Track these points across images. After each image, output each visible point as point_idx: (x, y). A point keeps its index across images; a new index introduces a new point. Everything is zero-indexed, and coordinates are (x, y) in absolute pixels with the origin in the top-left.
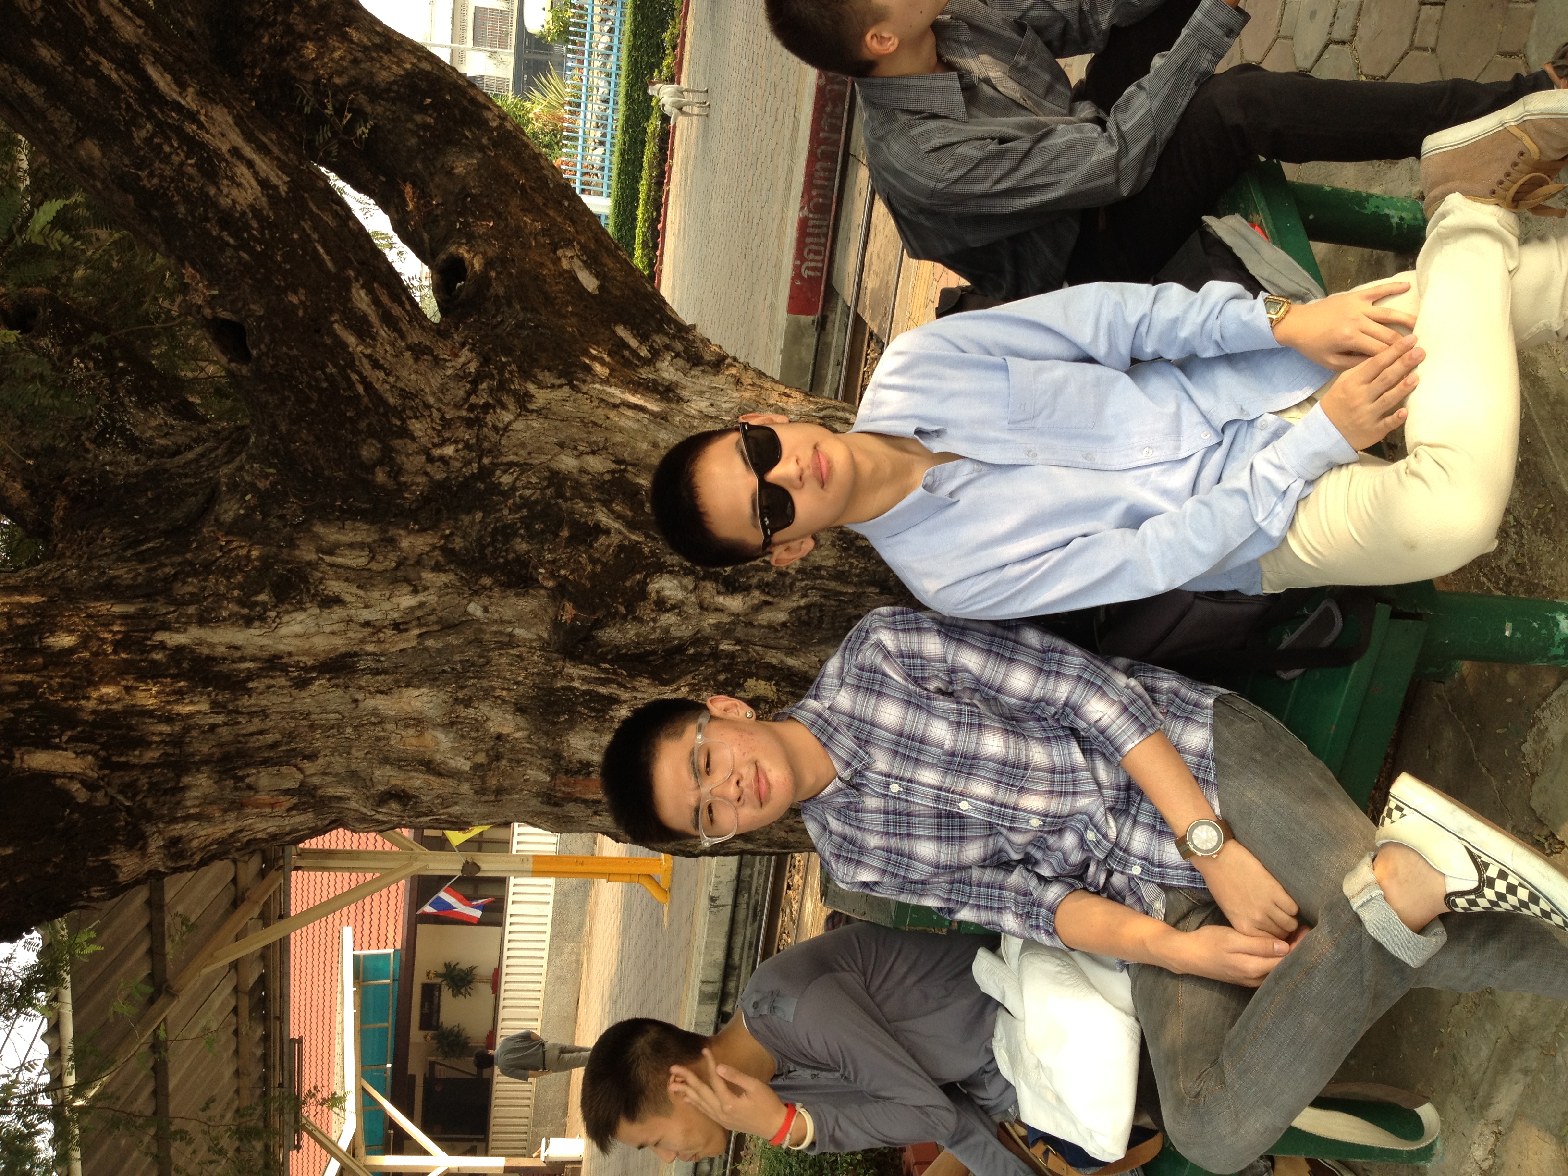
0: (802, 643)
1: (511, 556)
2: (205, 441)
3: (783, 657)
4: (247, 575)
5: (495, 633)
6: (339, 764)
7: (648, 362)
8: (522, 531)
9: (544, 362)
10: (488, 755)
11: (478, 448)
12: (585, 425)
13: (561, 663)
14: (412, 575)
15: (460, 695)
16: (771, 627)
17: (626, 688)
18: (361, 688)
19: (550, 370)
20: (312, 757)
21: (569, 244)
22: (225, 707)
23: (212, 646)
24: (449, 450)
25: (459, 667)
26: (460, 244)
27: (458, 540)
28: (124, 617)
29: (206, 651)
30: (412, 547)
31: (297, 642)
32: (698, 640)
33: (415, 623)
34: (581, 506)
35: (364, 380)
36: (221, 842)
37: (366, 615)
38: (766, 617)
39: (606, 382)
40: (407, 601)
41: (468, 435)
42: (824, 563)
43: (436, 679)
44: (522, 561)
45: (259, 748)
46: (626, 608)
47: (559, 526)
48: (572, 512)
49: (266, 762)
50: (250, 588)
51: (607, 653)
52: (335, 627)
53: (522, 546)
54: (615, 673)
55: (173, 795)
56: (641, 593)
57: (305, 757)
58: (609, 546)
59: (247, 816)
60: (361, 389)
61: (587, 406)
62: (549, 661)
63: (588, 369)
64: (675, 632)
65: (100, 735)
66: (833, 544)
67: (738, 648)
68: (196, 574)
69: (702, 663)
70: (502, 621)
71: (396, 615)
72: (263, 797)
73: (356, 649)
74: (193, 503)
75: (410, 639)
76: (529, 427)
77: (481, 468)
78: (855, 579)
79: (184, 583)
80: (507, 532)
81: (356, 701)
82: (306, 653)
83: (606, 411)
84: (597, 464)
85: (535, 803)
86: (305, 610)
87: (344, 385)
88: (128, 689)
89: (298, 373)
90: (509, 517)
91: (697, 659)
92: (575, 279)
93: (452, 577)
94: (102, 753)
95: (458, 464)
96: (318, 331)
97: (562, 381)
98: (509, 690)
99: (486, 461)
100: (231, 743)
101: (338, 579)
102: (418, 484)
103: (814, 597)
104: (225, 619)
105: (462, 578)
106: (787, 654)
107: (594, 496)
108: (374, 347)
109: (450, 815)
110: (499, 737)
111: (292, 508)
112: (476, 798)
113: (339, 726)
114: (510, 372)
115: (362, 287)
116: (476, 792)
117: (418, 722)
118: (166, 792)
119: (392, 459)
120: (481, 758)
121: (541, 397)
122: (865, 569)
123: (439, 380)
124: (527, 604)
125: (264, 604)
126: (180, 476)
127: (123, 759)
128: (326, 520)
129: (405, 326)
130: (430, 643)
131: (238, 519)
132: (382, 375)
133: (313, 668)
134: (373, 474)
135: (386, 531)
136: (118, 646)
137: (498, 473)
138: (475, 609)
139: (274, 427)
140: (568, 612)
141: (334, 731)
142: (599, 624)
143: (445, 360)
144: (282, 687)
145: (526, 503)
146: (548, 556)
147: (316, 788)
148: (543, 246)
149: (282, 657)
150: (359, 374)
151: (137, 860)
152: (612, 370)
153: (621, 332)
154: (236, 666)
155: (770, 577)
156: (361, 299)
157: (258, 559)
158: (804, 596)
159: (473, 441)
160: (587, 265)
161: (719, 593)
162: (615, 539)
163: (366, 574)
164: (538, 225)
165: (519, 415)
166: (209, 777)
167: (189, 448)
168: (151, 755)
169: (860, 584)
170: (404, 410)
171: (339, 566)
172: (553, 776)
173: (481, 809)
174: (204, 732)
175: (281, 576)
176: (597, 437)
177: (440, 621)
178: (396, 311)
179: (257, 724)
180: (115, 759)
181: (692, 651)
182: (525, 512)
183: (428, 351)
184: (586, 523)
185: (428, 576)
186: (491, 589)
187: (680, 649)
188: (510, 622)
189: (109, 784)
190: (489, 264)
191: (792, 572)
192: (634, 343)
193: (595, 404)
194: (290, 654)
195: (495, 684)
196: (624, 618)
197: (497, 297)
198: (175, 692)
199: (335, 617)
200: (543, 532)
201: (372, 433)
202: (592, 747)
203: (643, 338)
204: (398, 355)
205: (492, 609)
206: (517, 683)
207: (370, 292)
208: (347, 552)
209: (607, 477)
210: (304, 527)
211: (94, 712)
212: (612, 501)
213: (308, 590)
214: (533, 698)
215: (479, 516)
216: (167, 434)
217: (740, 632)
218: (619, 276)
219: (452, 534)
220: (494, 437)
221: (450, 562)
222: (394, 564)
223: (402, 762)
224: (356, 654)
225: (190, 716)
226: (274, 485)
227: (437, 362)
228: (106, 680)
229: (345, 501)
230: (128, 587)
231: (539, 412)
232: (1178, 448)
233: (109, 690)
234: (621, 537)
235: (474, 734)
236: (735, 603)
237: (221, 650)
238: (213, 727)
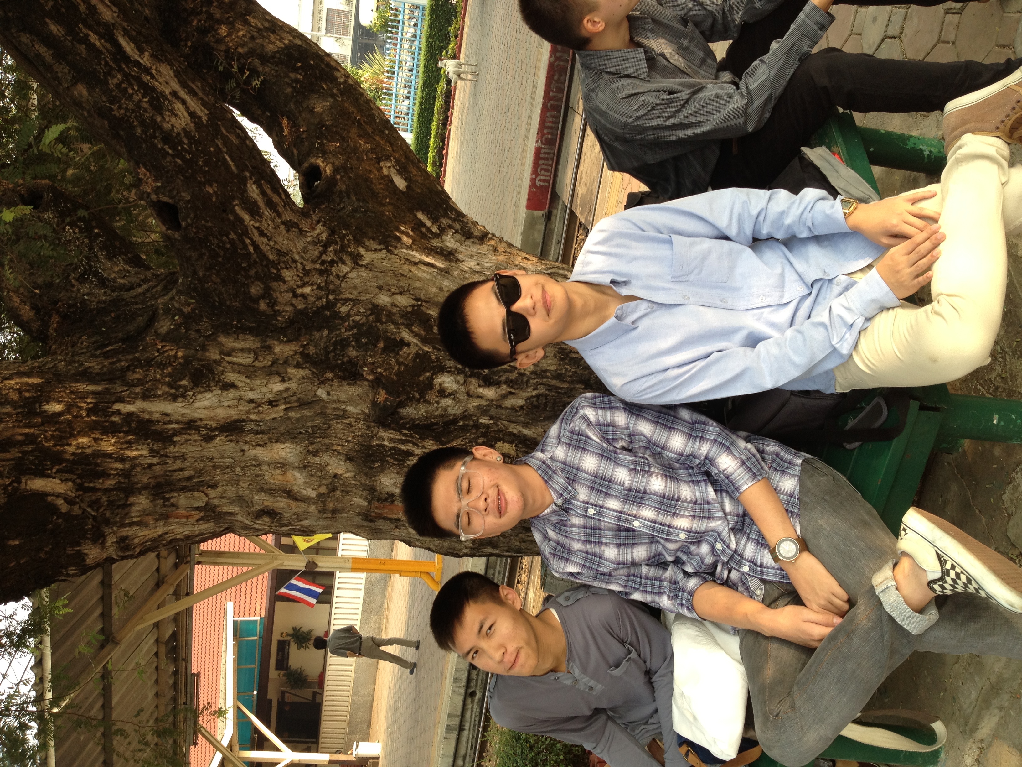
0: (533, 419)
1: (346, 359)
2: (149, 281)
3: (521, 429)
4: (175, 369)
5: (334, 408)
6: (231, 491)
7: (437, 236)
8: (353, 343)
9: (370, 234)
10: (327, 488)
11: (326, 289)
12: (396, 275)
13: (376, 429)
14: (281, 370)
15: (311, 448)
16: (513, 409)
17: (418, 446)
18: (246, 442)
19: (373, 239)
20: (214, 486)
21: (388, 158)
22: (158, 453)
23: (151, 413)
24: (307, 290)
25: (310, 430)
26: (318, 157)
27: (312, 348)
28: (95, 393)
29: (147, 416)
30: (282, 351)
31: (206, 412)
32: (466, 416)
33: (282, 401)
34: (392, 327)
35: (254, 244)
36: (153, 540)
37: (251, 395)
38: (510, 402)
39: (410, 248)
40: (278, 387)
41: (319, 280)
42: (549, 368)
43: (295, 438)
44: (352, 363)
45: (180, 480)
46: (420, 394)
47: (378, 341)
48: (386, 332)
49: (184, 489)
50: (176, 376)
51: (407, 423)
52: (231, 403)
53: (353, 353)
54: (411, 436)
55: (123, 509)
56: (430, 386)
57: (209, 486)
58: (409, 354)
59: (171, 524)
60: (251, 249)
61: (397, 263)
62: (369, 428)
63: (399, 239)
64: (451, 411)
65: (77, 469)
66: (555, 356)
67: (491, 422)
68: (141, 366)
69: (468, 431)
70: (339, 401)
71: (270, 396)
72: (182, 511)
73: (244, 417)
74: (141, 321)
75: (279, 412)
76: (359, 276)
77: (328, 302)
78: (569, 379)
79: (134, 372)
80: (343, 344)
81: (243, 451)
82: (212, 419)
83: (410, 267)
84: (403, 301)
85: (358, 520)
86: (212, 391)
87: (241, 246)
88: (96, 440)
89: (211, 238)
90: (345, 334)
91: (464, 429)
92: (392, 181)
93: (307, 372)
94: (78, 481)
95: (313, 299)
96: (224, 211)
97: (382, 247)
98: (342, 446)
99: (331, 297)
100: (162, 476)
101: (233, 371)
102: (287, 312)
103: (541, 390)
104: (159, 396)
105: (313, 373)
106: (523, 427)
107: (400, 321)
108: (261, 222)
109: (302, 526)
110: (335, 476)
111: (205, 325)
112: (319, 515)
113: (232, 467)
114: (348, 240)
115: (254, 183)
116: (320, 512)
117: (283, 465)
118: (119, 507)
119: (270, 295)
120: (323, 490)
121: (368, 257)
122: (576, 372)
123: (302, 244)
124: (354, 391)
125: (185, 387)
126: (133, 303)
127: (91, 485)
128: (227, 333)
129: (281, 209)
130: (292, 414)
131: (170, 332)
132: (265, 240)
133: (216, 429)
134: (258, 304)
135: (265, 341)
136: (90, 412)
137: (339, 305)
138: (321, 393)
139: (195, 272)
140: (382, 396)
141: (229, 470)
142: (401, 405)
143: (307, 232)
144: (195, 441)
145: (357, 325)
146: (370, 360)
147: (215, 506)
148: (371, 159)
149: (196, 422)
150: (251, 239)
151: (99, 551)
152: (414, 241)
153: (421, 216)
154: (166, 426)
155: (514, 376)
156: (253, 191)
157: (182, 357)
158: (535, 389)
159: (323, 284)
160: (399, 172)
161: (480, 386)
162: (413, 350)
163: (251, 369)
164: (368, 146)
165: (353, 268)
166: (147, 498)
167: (140, 286)
168: (110, 483)
169: (572, 382)
170: (279, 263)
171: (234, 363)
172: (370, 502)
173: (323, 523)
174: (144, 469)
175: (196, 369)
176: (403, 283)
177: (299, 400)
178: (276, 199)
179: (178, 464)
180: (86, 485)
181: (461, 423)
182: (355, 331)
183: (296, 225)
184: (395, 339)
185: (291, 371)
186: (332, 380)
187: (454, 422)
188: (344, 402)
189: (82, 501)
190: (336, 170)
191: (528, 373)
192: (428, 223)
193: (403, 262)
194: (201, 420)
195: (334, 441)
196: (418, 401)
197: (341, 192)
198: (126, 443)
199: (231, 396)
200: (367, 344)
201: (258, 278)
202: (395, 484)
203: (435, 220)
204: (276, 227)
205: (332, 393)
206: (348, 441)
207: (259, 186)
208: (240, 354)
209: (409, 309)
210: (212, 338)
211: (73, 454)
212: (412, 325)
213: (214, 378)
214: (358, 451)
215: (326, 332)
216: (125, 276)
217: (493, 411)
218: (420, 180)
219: (308, 344)
220: (337, 282)
221: (307, 362)
222: (270, 363)
223: (272, 491)
224: (244, 421)
225: (135, 458)
226: (193, 310)
227: (302, 233)
228: (82, 433)
229: (239, 321)
230: (98, 374)
231: (366, 266)
232: (782, 296)
233: (83, 440)
234: (417, 348)
235: (319, 474)
236: (490, 393)
237: (156, 416)
238: (150, 466)
